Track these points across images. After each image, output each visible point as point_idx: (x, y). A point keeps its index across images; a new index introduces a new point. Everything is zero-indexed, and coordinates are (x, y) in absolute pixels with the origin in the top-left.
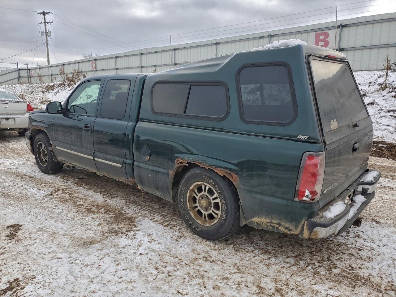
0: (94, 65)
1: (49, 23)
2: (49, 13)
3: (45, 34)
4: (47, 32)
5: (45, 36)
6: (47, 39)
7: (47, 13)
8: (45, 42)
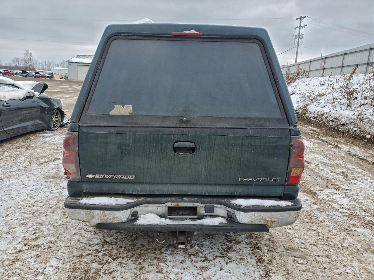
0: (323, 63)
1: (303, 26)
2: (306, 17)
3: (298, 37)
4: (300, 35)
5: (297, 39)
6: (298, 41)
7: (303, 18)
8: (296, 44)
